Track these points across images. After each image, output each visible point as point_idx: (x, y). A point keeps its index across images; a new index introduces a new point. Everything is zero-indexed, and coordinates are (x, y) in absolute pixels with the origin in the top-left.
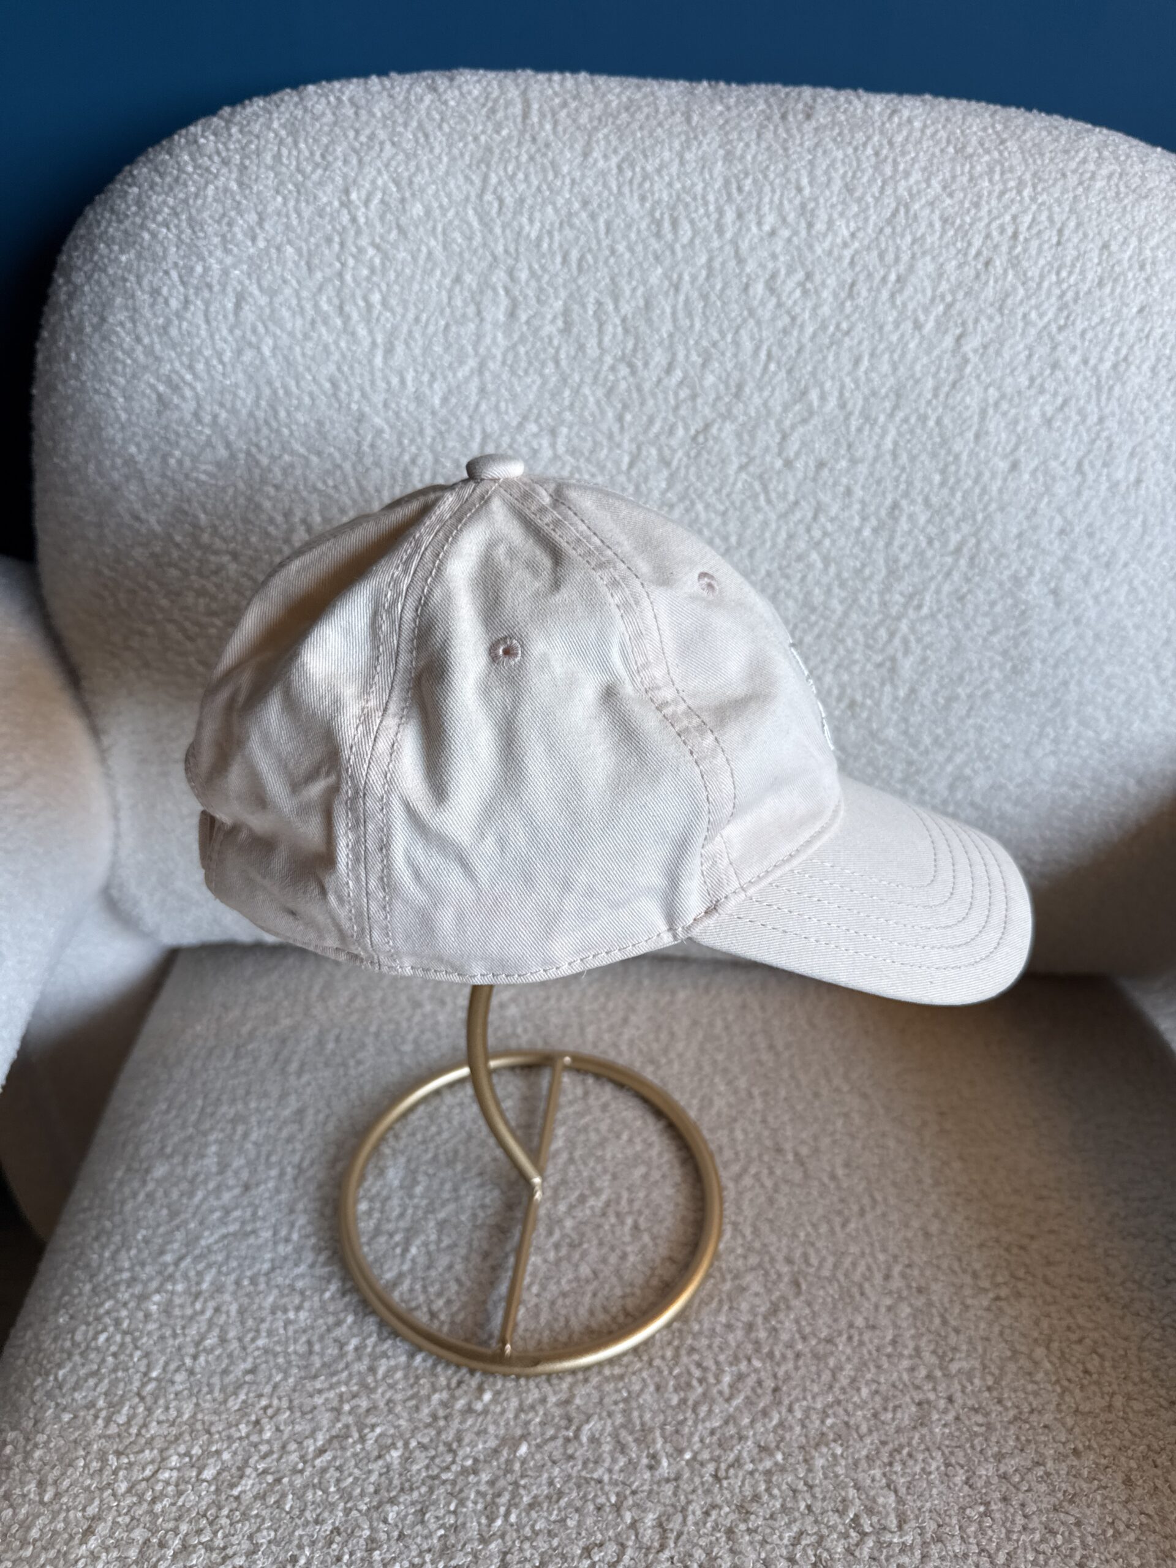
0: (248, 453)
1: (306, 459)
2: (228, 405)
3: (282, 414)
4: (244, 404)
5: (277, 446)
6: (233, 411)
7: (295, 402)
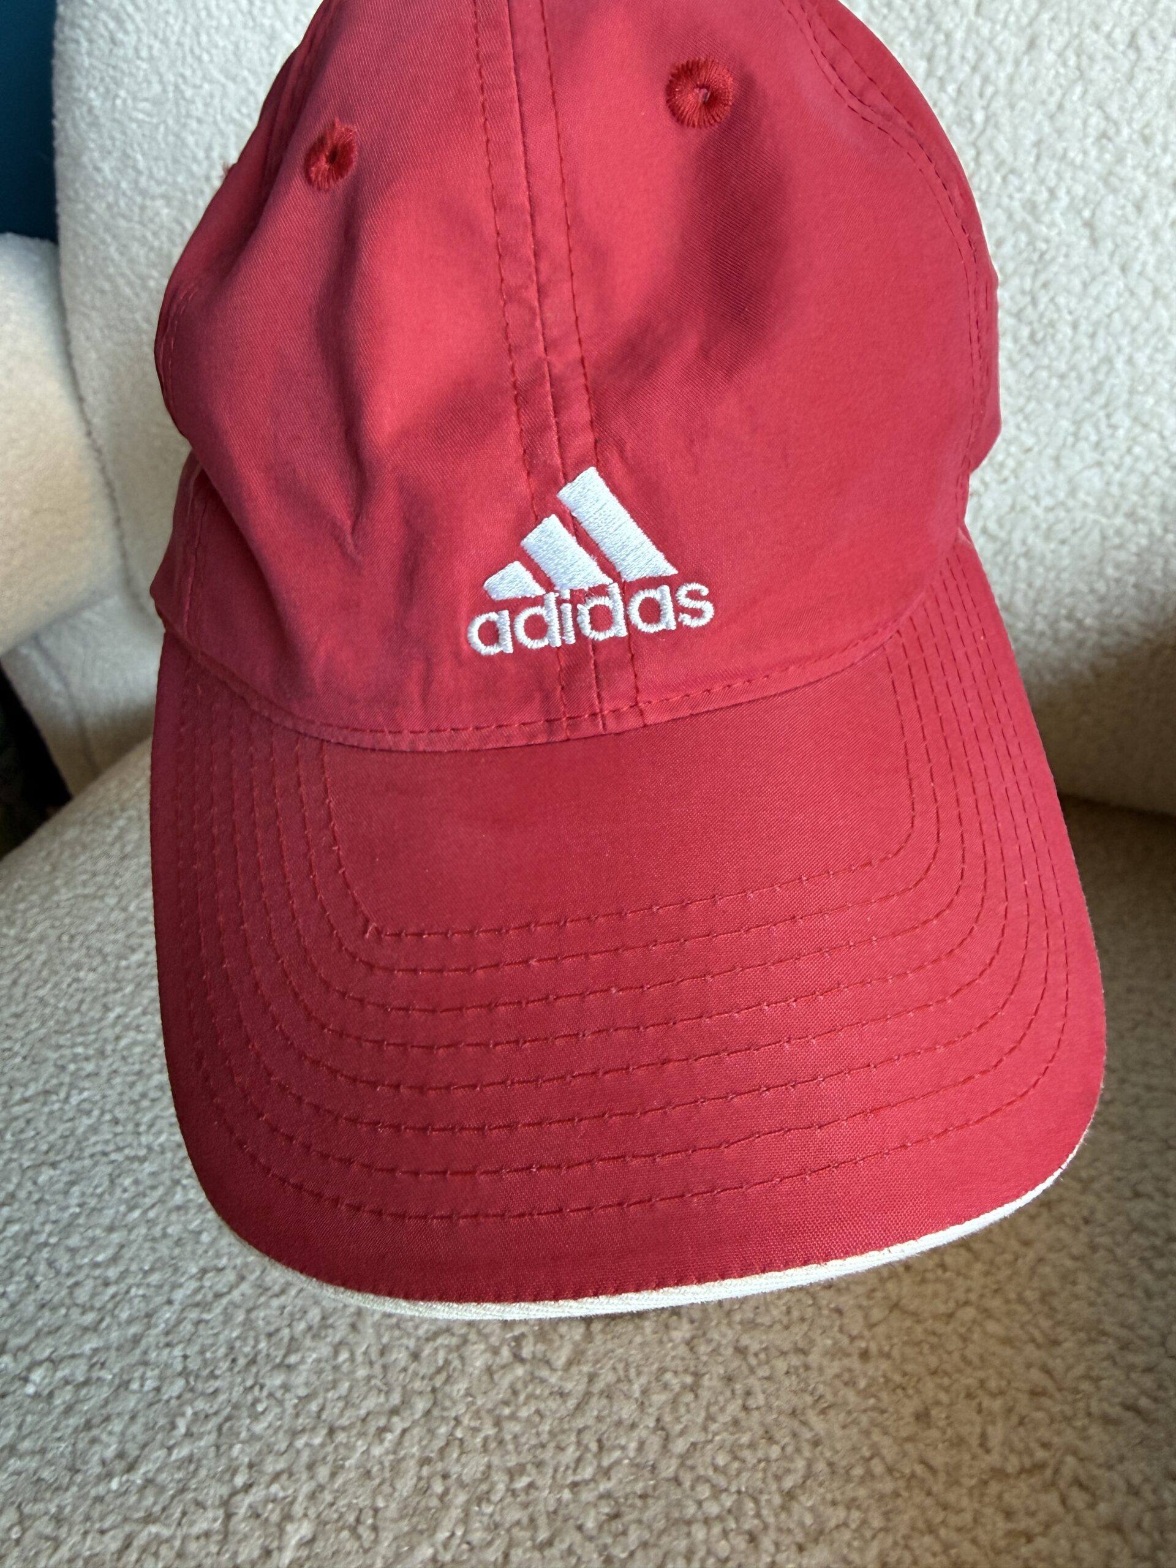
0: (177, 87)
1: (224, 86)
2: (160, 35)
3: (204, 38)
4: (173, 32)
5: (199, 74)
6: (165, 42)
7: (214, 23)
